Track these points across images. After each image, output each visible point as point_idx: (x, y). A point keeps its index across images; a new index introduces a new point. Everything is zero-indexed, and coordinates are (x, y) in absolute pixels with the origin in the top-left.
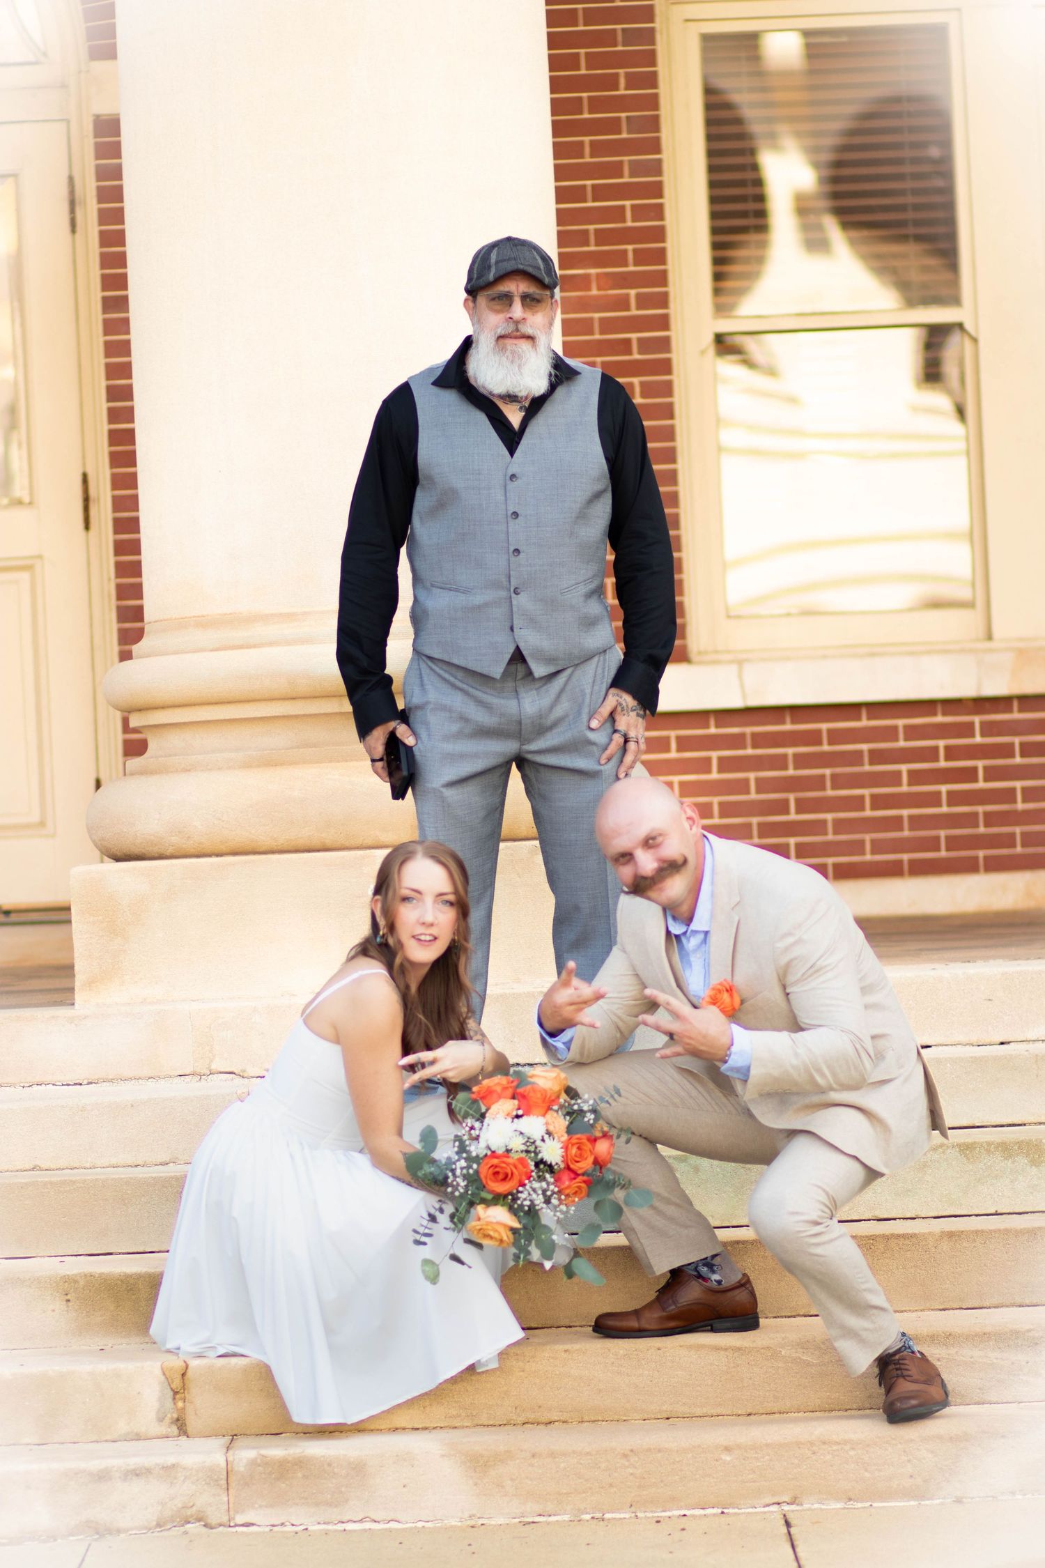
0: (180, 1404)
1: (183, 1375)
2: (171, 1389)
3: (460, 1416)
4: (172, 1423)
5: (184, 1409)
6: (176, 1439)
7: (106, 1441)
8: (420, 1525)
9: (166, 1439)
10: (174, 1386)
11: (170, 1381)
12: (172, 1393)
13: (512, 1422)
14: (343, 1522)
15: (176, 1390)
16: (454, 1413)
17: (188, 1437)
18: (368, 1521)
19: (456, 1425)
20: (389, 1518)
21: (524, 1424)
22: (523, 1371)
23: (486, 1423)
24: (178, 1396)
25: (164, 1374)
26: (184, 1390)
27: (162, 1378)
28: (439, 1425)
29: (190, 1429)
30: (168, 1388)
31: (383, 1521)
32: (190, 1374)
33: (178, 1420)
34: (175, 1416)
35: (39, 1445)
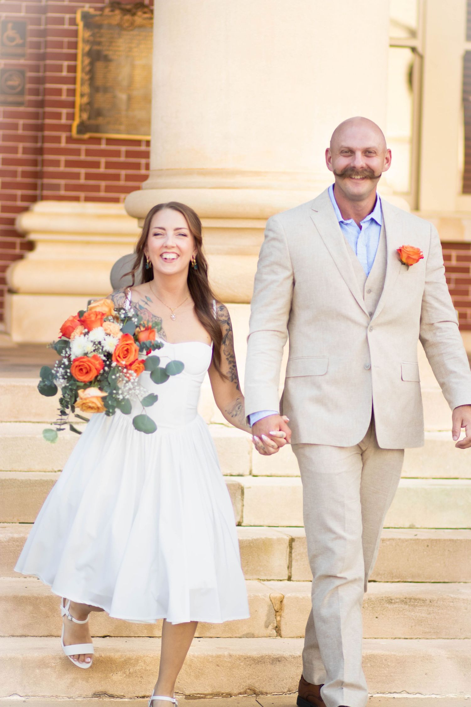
0: (278, 618)
1: (281, 602)
2: (274, 609)
3: (430, 632)
4: (273, 629)
5: (280, 621)
6: (275, 638)
7: (236, 637)
8: (434, 696)
9: (269, 638)
10: (276, 608)
11: (274, 605)
12: (275, 612)
13: (458, 637)
14: (391, 693)
15: (277, 610)
16: (428, 631)
17: (281, 637)
18: (405, 693)
19: (428, 637)
20: (416, 692)
21: (464, 639)
22: (466, 609)
23: (444, 637)
24: (278, 614)
25: (271, 601)
26: (281, 610)
27: (270, 602)
28: (419, 637)
29: (283, 633)
30: (273, 609)
31: (413, 693)
32: (285, 601)
33: (277, 627)
34: (276, 625)
35: (198, 638)
